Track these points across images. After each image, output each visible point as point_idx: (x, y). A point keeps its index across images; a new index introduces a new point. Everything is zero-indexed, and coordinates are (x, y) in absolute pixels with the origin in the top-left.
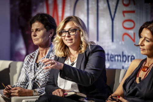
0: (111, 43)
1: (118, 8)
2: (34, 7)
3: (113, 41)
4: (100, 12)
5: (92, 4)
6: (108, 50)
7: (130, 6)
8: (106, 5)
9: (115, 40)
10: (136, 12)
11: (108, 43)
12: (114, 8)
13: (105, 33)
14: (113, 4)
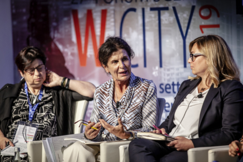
0: (182, 69)
1: (192, 21)
2: (54, 24)
3: (185, 66)
4: (163, 28)
5: (151, 17)
6: (178, 79)
7: (211, 18)
8: (172, 18)
9: (188, 65)
10: (221, 26)
11: (178, 69)
12: (187, 21)
13: (172, 55)
14: (184, 16)
